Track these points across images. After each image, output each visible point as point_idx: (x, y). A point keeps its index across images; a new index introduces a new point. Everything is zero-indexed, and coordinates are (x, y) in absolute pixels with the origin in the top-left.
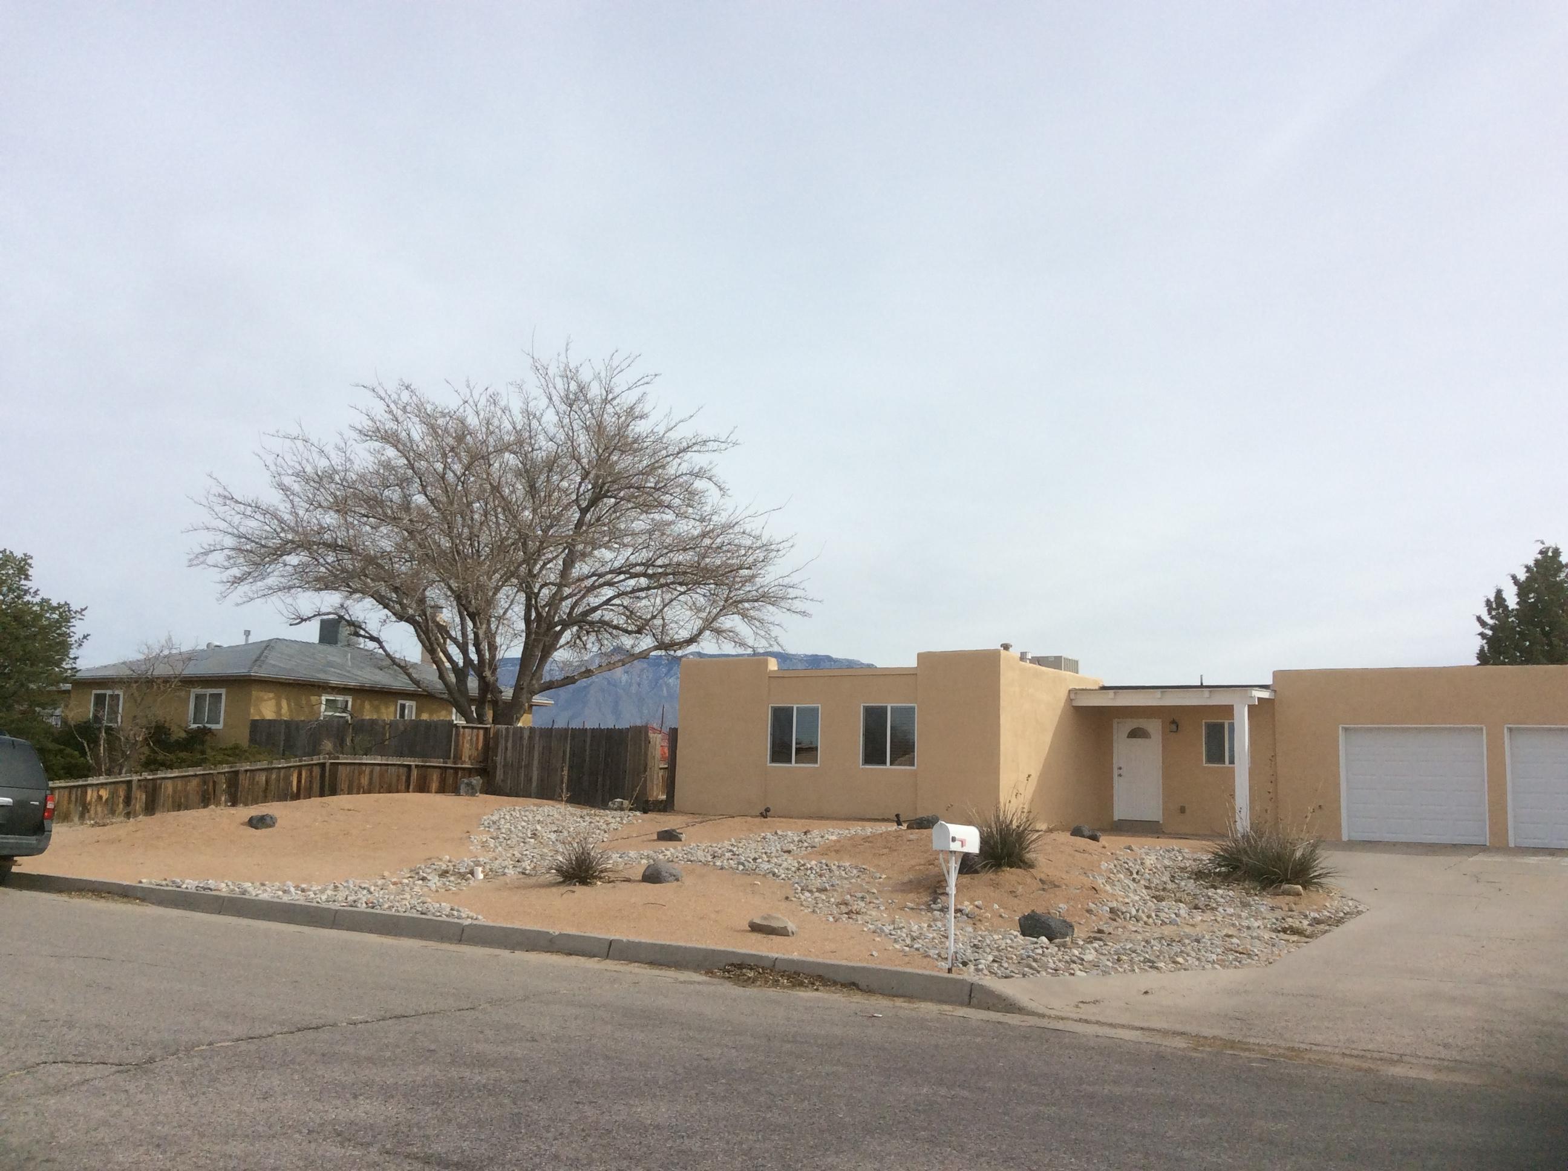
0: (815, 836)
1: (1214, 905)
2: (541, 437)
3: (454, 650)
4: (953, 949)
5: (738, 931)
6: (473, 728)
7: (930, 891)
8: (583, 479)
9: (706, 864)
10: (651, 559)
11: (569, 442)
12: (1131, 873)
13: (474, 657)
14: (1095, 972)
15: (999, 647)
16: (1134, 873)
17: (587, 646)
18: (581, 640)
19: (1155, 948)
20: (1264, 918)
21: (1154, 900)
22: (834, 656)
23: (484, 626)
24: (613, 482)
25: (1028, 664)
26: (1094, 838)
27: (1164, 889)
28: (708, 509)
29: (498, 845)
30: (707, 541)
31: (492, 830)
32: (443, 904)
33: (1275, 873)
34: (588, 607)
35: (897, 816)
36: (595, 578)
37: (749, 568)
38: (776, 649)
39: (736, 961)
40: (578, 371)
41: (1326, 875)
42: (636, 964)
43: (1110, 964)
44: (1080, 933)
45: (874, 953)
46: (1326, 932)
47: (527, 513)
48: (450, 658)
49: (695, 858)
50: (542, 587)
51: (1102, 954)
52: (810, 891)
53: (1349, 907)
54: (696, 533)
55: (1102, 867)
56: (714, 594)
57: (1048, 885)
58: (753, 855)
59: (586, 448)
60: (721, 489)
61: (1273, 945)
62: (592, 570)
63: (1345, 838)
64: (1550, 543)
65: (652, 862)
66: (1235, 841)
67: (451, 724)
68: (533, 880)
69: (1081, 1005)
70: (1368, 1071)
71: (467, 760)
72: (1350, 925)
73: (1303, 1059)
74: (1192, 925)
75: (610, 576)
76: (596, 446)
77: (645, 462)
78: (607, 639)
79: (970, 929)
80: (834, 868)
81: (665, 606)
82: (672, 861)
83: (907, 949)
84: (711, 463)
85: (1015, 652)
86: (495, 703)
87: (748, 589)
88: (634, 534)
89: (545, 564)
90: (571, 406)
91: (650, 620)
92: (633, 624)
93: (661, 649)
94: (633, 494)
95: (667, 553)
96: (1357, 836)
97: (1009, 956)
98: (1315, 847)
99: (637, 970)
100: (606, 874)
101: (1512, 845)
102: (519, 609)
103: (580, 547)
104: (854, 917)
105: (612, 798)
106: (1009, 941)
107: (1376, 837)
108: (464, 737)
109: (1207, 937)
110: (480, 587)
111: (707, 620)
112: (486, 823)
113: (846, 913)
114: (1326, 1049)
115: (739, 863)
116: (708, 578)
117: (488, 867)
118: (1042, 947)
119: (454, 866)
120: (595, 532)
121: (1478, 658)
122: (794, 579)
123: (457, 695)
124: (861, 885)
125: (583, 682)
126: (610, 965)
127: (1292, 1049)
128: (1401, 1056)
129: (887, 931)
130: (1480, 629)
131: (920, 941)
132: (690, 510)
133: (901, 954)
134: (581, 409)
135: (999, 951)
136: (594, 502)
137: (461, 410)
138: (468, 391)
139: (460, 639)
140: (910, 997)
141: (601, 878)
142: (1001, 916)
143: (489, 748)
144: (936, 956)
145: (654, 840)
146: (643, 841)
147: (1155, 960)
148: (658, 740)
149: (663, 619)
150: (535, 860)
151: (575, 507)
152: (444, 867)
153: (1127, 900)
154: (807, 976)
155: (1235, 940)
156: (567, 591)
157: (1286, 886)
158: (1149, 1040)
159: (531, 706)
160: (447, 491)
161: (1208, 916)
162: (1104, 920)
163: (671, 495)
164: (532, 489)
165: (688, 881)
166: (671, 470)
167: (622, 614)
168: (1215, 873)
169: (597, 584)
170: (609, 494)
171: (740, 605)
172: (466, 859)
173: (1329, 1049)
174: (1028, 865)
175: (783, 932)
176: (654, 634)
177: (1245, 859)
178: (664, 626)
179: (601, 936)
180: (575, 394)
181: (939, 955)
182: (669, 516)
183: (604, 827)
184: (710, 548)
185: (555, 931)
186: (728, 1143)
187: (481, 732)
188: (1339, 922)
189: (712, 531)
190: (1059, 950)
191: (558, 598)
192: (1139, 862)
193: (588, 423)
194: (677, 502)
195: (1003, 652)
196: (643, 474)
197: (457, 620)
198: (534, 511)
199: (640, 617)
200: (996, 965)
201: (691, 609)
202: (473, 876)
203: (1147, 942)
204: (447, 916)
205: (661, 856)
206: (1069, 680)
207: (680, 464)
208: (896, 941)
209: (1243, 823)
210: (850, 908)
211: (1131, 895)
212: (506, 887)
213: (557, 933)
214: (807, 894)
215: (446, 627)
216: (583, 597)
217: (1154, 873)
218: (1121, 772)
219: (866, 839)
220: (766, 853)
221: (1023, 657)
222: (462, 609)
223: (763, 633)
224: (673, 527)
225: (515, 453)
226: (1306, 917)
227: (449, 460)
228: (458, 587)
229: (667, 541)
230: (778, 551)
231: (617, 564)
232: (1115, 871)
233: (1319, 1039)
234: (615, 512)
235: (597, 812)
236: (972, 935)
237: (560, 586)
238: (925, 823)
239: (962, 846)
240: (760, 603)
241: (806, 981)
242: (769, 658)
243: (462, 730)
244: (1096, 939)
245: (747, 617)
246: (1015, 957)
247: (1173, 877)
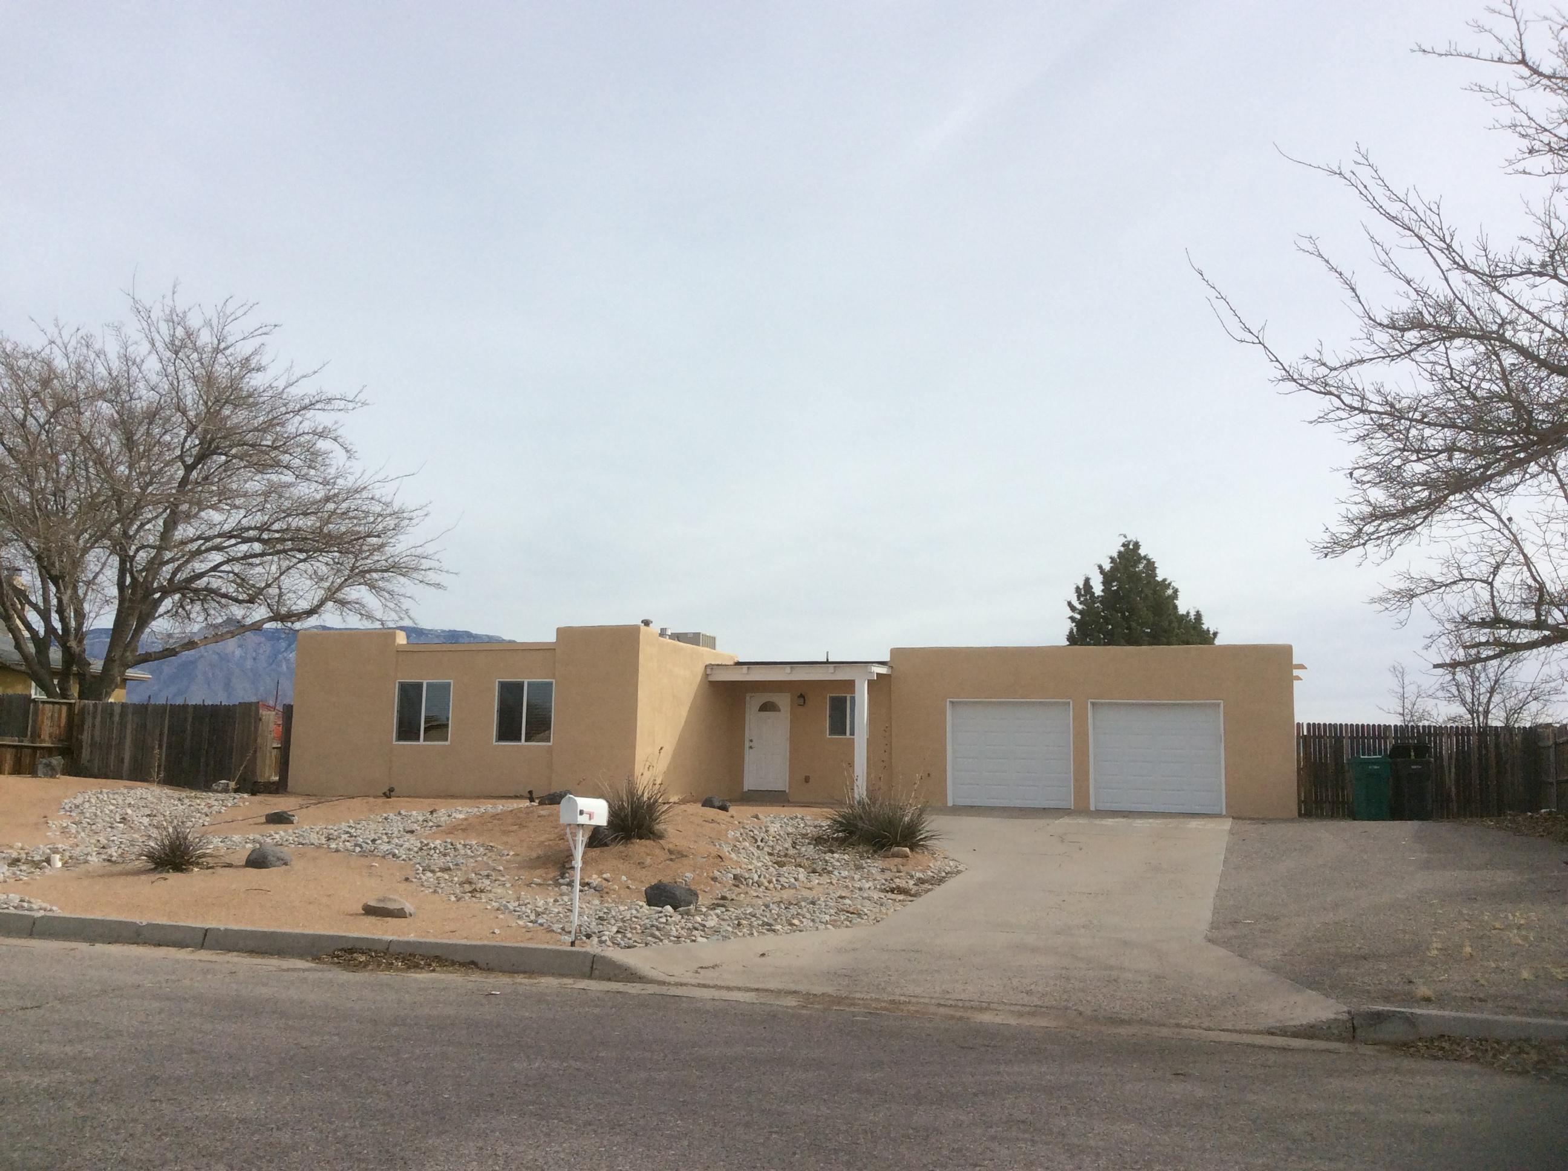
0: (442, 816)
1: (831, 869)
2: (141, 384)
3: (33, 617)
4: (576, 922)
5: (351, 915)
6: (54, 703)
7: (559, 866)
8: (189, 434)
9: (319, 847)
10: (266, 523)
11: (174, 392)
12: (756, 841)
13: (57, 625)
14: (715, 937)
15: (640, 623)
16: (759, 840)
17: (191, 616)
18: (184, 609)
19: (773, 911)
20: (875, 880)
21: (776, 866)
22: (474, 632)
23: (69, 592)
24: (225, 437)
25: (667, 640)
26: (724, 808)
27: (786, 855)
28: (332, 471)
29: (80, 830)
30: (331, 506)
31: (74, 814)
32: (11, 895)
33: (886, 837)
34: (192, 574)
35: (530, 792)
36: (202, 542)
37: (379, 536)
38: (407, 623)
39: (345, 946)
40: (185, 316)
41: (930, 838)
42: (235, 953)
43: (730, 929)
44: (704, 901)
45: (497, 931)
46: (929, 890)
47: (122, 468)
48: (28, 626)
49: (307, 841)
50: (137, 550)
51: (724, 920)
52: (433, 872)
53: (950, 867)
54: (318, 497)
55: (729, 836)
56: (338, 563)
57: (675, 855)
58: (373, 836)
59: (193, 399)
60: (347, 451)
61: (881, 905)
62: (199, 533)
63: (950, 804)
64: (1132, 537)
65: (258, 846)
66: (852, 807)
67: (28, 699)
68: (119, 868)
69: (699, 970)
70: (961, 1018)
71: (47, 739)
72: (951, 884)
73: (902, 1011)
74: (810, 889)
75: (219, 540)
76: (205, 398)
77: (262, 418)
78: (214, 609)
79: (597, 902)
80: (459, 846)
81: (281, 574)
82: (281, 845)
83: (531, 925)
84: (336, 423)
85: (655, 628)
86: (81, 677)
87: (376, 558)
88: (245, 495)
89: (142, 525)
90: (176, 353)
91: (263, 589)
92: (245, 593)
93: (276, 620)
94: (247, 451)
95: (284, 517)
96: (961, 802)
97: (633, 926)
98: (921, 812)
99: (236, 959)
100: (204, 860)
101: (1092, 808)
102: (111, 574)
103: (185, 507)
104: (478, 895)
105: (216, 780)
106: (634, 912)
107: (977, 802)
108: (43, 714)
109: (822, 899)
110: (64, 548)
111: (329, 589)
112: (67, 808)
113: (470, 892)
114: (922, 1000)
115: (356, 845)
116: (332, 545)
117: (67, 854)
118: (666, 916)
119: (27, 854)
120: (201, 491)
121: (1068, 640)
122: (430, 549)
123: (36, 668)
124: (487, 864)
125: (186, 655)
126: (204, 955)
127: (893, 1002)
128: (989, 1003)
129: (511, 908)
130: (1071, 614)
131: (545, 916)
132: (312, 472)
133: (524, 930)
134: (188, 357)
135: (624, 922)
136: (201, 458)
137: (47, 351)
138: (56, 331)
139: (41, 604)
140: (530, 973)
141: (198, 864)
142: (628, 887)
143: (74, 724)
144: (559, 931)
145: (262, 824)
146: (250, 825)
147: (773, 922)
148: (272, 718)
149: (280, 588)
150: (123, 846)
151: (180, 463)
152: (15, 855)
153: (750, 867)
154: (423, 957)
155: (847, 901)
156: (168, 555)
157: (896, 849)
158: (762, 1000)
159: (125, 680)
160: (28, 440)
161: (825, 879)
162: (728, 886)
163: (291, 455)
164: (129, 442)
165: (297, 865)
166: (291, 428)
167: (232, 582)
168: (833, 838)
169: (203, 548)
170: (219, 451)
171: (368, 576)
172: (41, 846)
173: (926, 1001)
174: (657, 836)
175: (400, 914)
176: (268, 604)
177: (860, 824)
178: (280, 595)
179: (194, 926)
180: (182, 340)
181: (563, 929)
182: (288, 477)
183: (206, 810)
184: (334, 512)
185: (141, 919)
186: (321, 1132)
187: (64, 709)
188: (941, 881)
189: (336, 495)
190: (682, 918)
191: (157, 562)
192: (764, 829)
193: (196, 373)
194: (296, 462)
195: (643, 627)
196: (259, 431)
197: (38, 583)
198: (131, 467)
199: (253, 586)
200: (620, 936)
201: (311, 578)
202: (49, 864)
203: (767, 906)
204: (15, 908)
205: (269, 840)
206: (706, 656)
207: (300, 423)
208: (519, 917)
209: (861, 790)
210: (474, 886)
211: (754, 861)
212: (88, 875)
213: (144, 923)
214: (429, 874)
215: (25, 591)
216: (187, 562)
217: (777, 840)
218: (751, 744)
219: (495, 816)
220: (386, 834)
221: (663, 633)
222: (44, 571)
223: (392, 605)
224: (292, 489)
225: (110, 401)
226: (912, 877)
227: (31, 406)
228: (38, 547)
229: (286, 503)
230: (411, 519)
231: (227, 527)
232: (741, 839)
233: (918, 991)
234: (225, 471)
235: (198, 794)
236: (597, 908)
237: (160, 549)
238: (554, 799)
239: (590, 819)
240: (390, 574)
241: (422, 963)
242: (398, 632)
243: (41, 706)
244: (719, 905)
245: (374, 588)
246: (639, 927)
247: (794, 843)
